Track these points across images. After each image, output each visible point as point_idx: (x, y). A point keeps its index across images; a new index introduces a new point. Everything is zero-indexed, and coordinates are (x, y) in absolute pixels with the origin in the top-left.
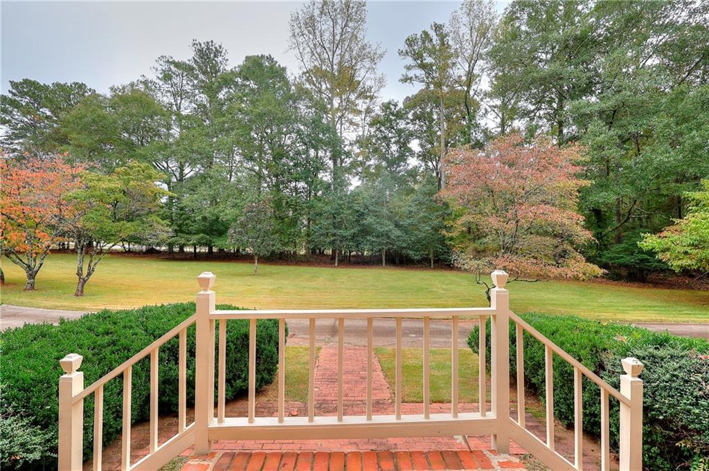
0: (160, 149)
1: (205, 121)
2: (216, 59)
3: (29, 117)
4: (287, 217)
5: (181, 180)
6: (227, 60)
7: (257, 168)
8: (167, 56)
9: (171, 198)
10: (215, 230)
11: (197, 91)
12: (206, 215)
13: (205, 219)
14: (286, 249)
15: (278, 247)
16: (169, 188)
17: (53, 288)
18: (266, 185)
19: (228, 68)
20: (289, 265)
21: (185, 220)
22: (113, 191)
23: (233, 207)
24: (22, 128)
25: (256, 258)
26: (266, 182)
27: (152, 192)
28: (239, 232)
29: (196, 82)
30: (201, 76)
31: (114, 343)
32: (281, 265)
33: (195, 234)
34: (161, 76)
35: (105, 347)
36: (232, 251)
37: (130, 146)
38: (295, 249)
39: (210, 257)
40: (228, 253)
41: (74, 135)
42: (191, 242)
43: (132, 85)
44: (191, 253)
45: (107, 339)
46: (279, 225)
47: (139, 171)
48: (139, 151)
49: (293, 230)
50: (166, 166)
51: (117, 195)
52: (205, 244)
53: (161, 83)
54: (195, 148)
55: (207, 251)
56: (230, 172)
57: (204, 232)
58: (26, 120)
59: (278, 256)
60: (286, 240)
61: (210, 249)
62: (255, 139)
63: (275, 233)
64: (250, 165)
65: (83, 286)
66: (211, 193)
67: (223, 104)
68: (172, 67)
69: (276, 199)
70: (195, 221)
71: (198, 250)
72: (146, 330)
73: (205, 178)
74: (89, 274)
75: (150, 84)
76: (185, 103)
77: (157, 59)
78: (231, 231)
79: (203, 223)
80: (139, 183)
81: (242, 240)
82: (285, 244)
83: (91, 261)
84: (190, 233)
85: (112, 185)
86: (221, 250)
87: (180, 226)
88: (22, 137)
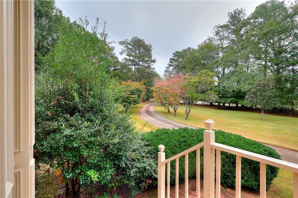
0: (214, 64)
1: (234, 47)
2: (239, 16)
3: (177, 63)
4: (286, 88)
5: (224, 75)
6: (245, 14)
7: (263, 63)
8: (217, 25)
9: (219, 83)
10: (239, 96)
11: (230, 35)
12: (235, 89)
13: (234, 91)
14: (285, 106)
15: (279, 105)
16: (218, 79)
17: (180, 116)
18: (269, 71)
19: (246, 18)
20: (288, 116)
21: (224, 92)
22: (196, 82)
23: (249, 85)
24: (175, 66)
25: (263, 111)
26: (270, 69)
27: (210, 81)
28: (252, 97)
29: (230, 31)
30: (233, 27)
31: (185, 142)
32: (281, 115)
33: (229, 98)
34: (215, 34)
35: (182, 142)
36: (249, 106)
37: (204, 65)
38: (292, 107)
39: (237, 109)
40: (246, 107)
41: (187, 65)
42: (228, 102)
43: (204, 42)
44: (228, 106)
45: (183, 139)
46: (279, 93)
47: (204, 73)
48: (207, 66)
49: (290, 95)
50: (217, 70)
51: (197, 84)
52: (234, 103)
53: (215, 37)
54: (229, 60)
55: (236, 106)
56: (248, 68)
57: (233, 97)
58: (176, 64)
59: (279, 111)
60: (285, 101)
61: (237, 105)
62: (262, 48)
63: (276, 97)
64: (259, 62)
65: (187, 116)
66: (237, 79)
67: (243, 36)
68: (220, 29)
69: (277, 78)
70: (229, 92)
71: (231, 105)
72: (198, 139)
73: (234, 72)
74: (189, 112)
75: (211, 39)
76: (225, 42)
77: (213, 28)
78: (247, 96)
79: (233, 93)
80: (204, 78)
81: (253, 101)
82: (284, 104)
83: (190, 108)
84: (227, 98)
85: (195, 80)
86: (243, 106)
87: (223, 95)
88: (175, 69)
